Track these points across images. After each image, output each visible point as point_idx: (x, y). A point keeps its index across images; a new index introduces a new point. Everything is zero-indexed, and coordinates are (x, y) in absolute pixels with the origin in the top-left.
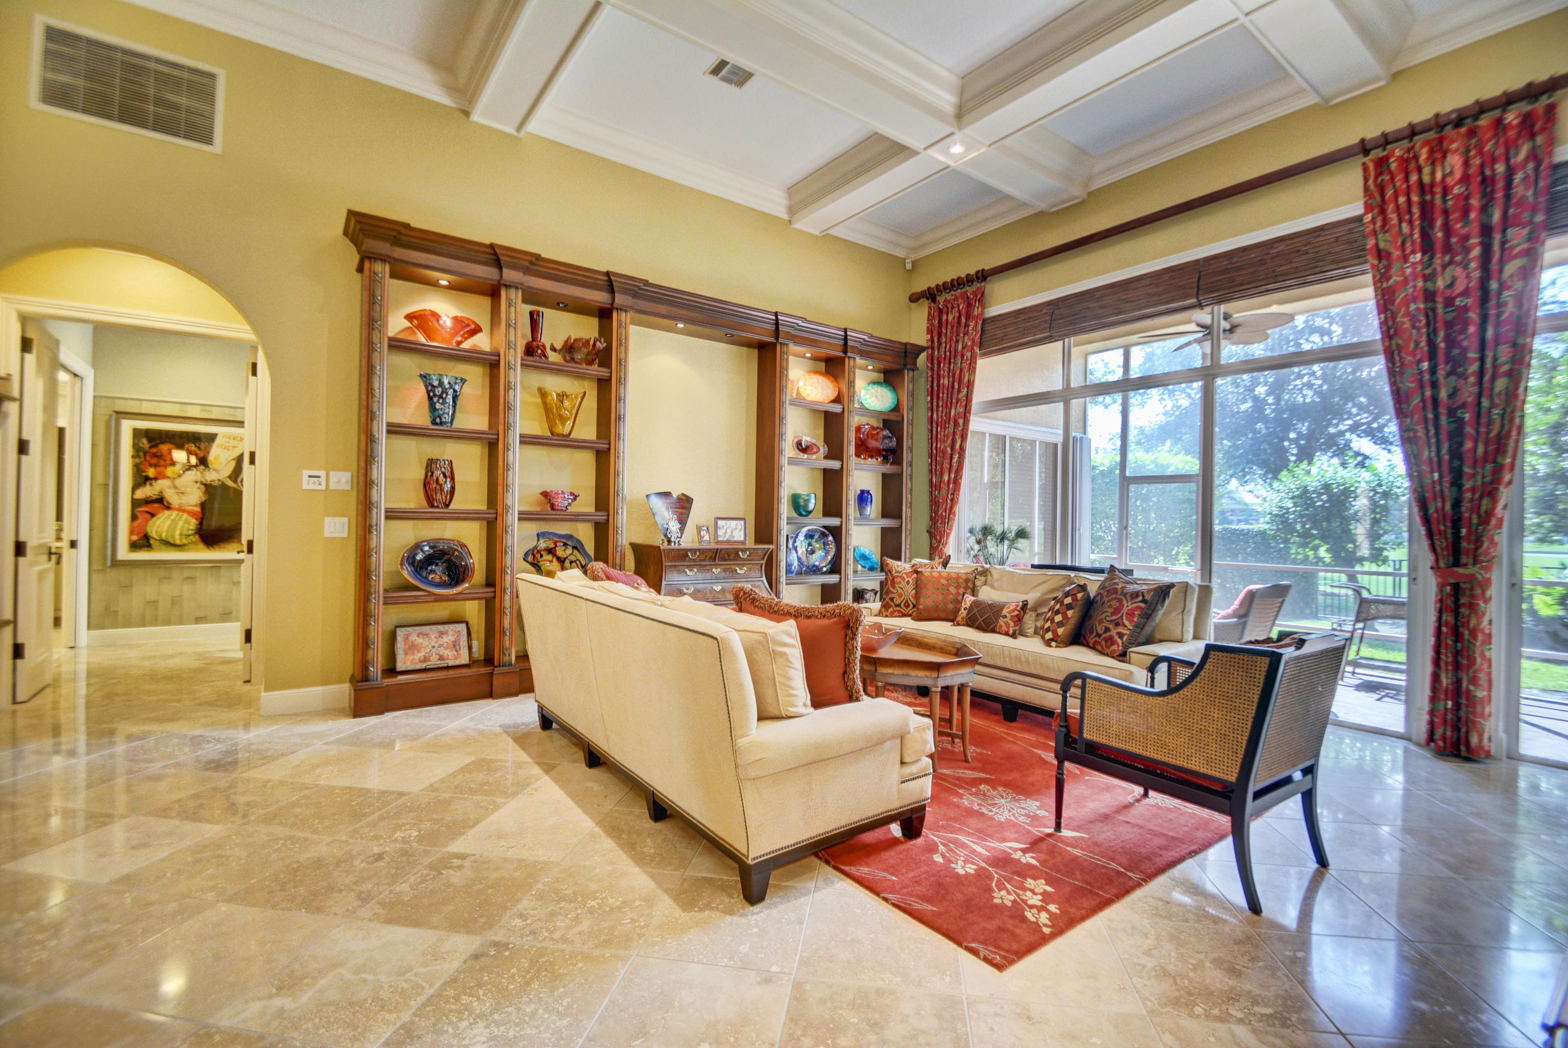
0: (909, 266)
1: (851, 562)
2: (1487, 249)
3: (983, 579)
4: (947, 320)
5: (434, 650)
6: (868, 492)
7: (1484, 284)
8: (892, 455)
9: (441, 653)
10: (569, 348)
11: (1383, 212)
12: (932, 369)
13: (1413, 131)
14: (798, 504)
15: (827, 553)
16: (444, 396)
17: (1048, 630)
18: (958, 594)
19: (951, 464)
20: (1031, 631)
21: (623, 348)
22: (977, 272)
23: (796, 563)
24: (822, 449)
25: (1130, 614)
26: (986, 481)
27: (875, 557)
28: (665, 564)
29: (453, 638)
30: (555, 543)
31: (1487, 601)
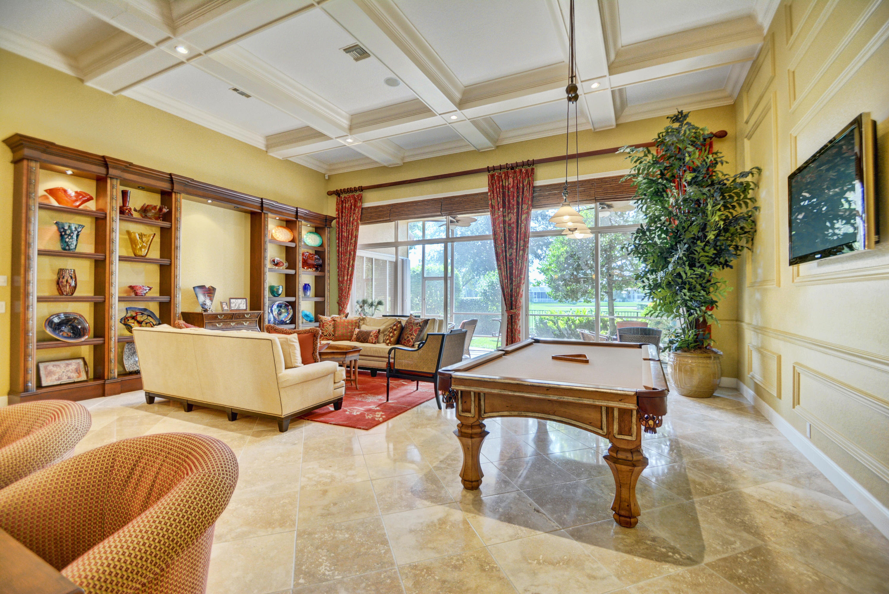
0: (327, 178)
1: (301, 318)
2: (518, 208)
3: (363, 322)
4: (345, 207)
5: (64, 374)
6: (308, 285)
7: (517, 220)
8: (320, 267)
9: (69, 375)
10: (144, 210)
11: (493, 192)
12: (339, 228)
13: (501, 168)
14: (273, 291)
15: (288, 314)
16: (72, 235)
17: (388, 339)
18: (352, 329)
19: (348, 272)
20: (382, 341)
21: (179, 212)
22: (359, 187)
23: (272, 319)
24: (285, 264)
25: (416, 331)
26: (364, 278)
27: (312, 315)
28: (205, 321)
29: (75, 367)
30: (136, 313)
31: (519, 320)
